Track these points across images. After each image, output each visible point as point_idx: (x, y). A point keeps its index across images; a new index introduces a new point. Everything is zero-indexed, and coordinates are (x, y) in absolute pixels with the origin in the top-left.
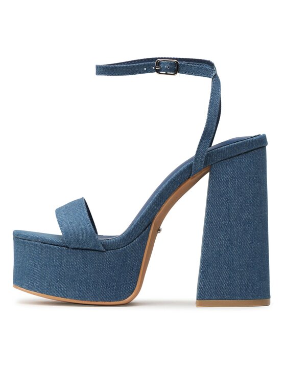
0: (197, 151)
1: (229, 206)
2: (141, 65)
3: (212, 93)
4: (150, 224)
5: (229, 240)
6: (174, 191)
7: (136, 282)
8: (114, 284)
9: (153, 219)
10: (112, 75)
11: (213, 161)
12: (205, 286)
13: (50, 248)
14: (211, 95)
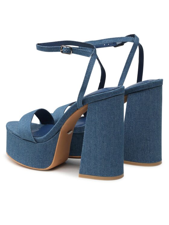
0: (78, 97)
1: (96, 127)
2: (54, 48)
3: (89, 65)
4: (59, 131)
5: (95, 145)
6: (71, 115)
7: (53, 160)
8: (41, 160)
9: (61, 128)
10: (42, 51)
11: (88, 102)
12: (82, 167)
13: (15, 137)
14: (88, 67)
